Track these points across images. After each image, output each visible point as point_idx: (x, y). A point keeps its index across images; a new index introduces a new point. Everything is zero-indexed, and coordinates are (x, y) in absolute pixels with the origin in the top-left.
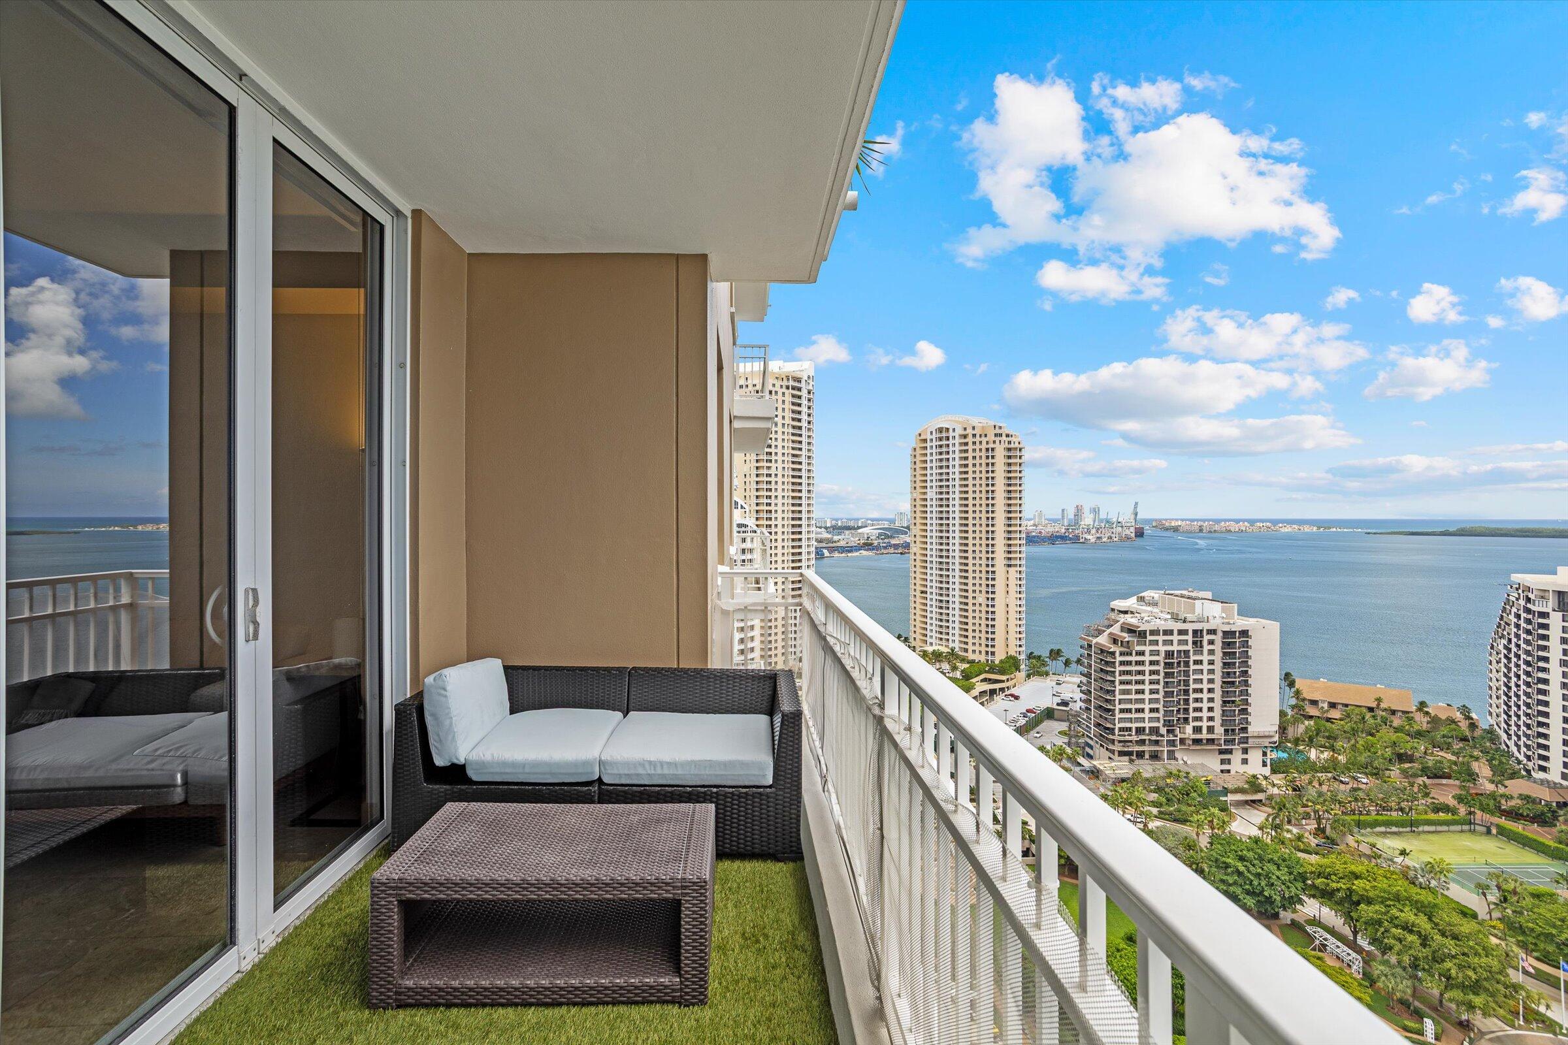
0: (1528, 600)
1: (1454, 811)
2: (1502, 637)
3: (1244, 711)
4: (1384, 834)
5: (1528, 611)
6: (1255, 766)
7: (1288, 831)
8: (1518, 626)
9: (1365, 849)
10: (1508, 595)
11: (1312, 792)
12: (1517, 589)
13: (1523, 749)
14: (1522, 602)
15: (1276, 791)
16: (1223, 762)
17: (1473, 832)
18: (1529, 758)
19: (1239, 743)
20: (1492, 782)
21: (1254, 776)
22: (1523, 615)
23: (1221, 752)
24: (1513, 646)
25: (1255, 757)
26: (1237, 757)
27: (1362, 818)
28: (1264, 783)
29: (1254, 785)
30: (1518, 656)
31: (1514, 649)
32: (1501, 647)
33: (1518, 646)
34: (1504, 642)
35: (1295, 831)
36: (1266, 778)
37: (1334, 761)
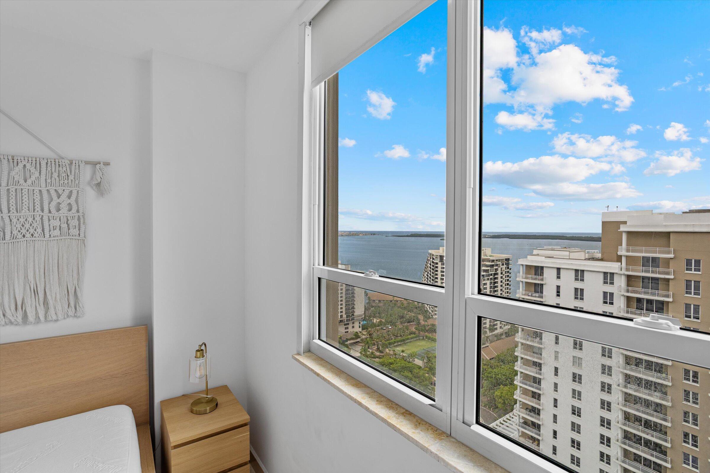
0: (433, 259)
1: (414, 333)
2: (426, 271)
3: (353, 308)
4: (397, 346)
5: (433, 262)
6: (357, 329)
7: (369, 351)
8: (430, 268)
9: (392, 352)
10: (428, 257)
11: (375, 335)
12: (430, 255)
13: (431, 309)
14: (431, 259)
15: (364, 337)
16: (346, 328)
17: (419, 339)
18: (432, 311)
19: (352, 320)
20: (424, 321)
21: (357, 332)
22: (432, 264)
23: (345, 325)
24: (429, 274)
25: (357, 325)
26: (350, 326)
27: (390, 341)
28: (360, 334)
29: (357, 336)
30: (430, 278)
31: (429, 276)
32: (426, 275)
33: (430, 274)
34: (427, 273)
35: (371, 351)
36: (360, 332)
37: (381, 321)
